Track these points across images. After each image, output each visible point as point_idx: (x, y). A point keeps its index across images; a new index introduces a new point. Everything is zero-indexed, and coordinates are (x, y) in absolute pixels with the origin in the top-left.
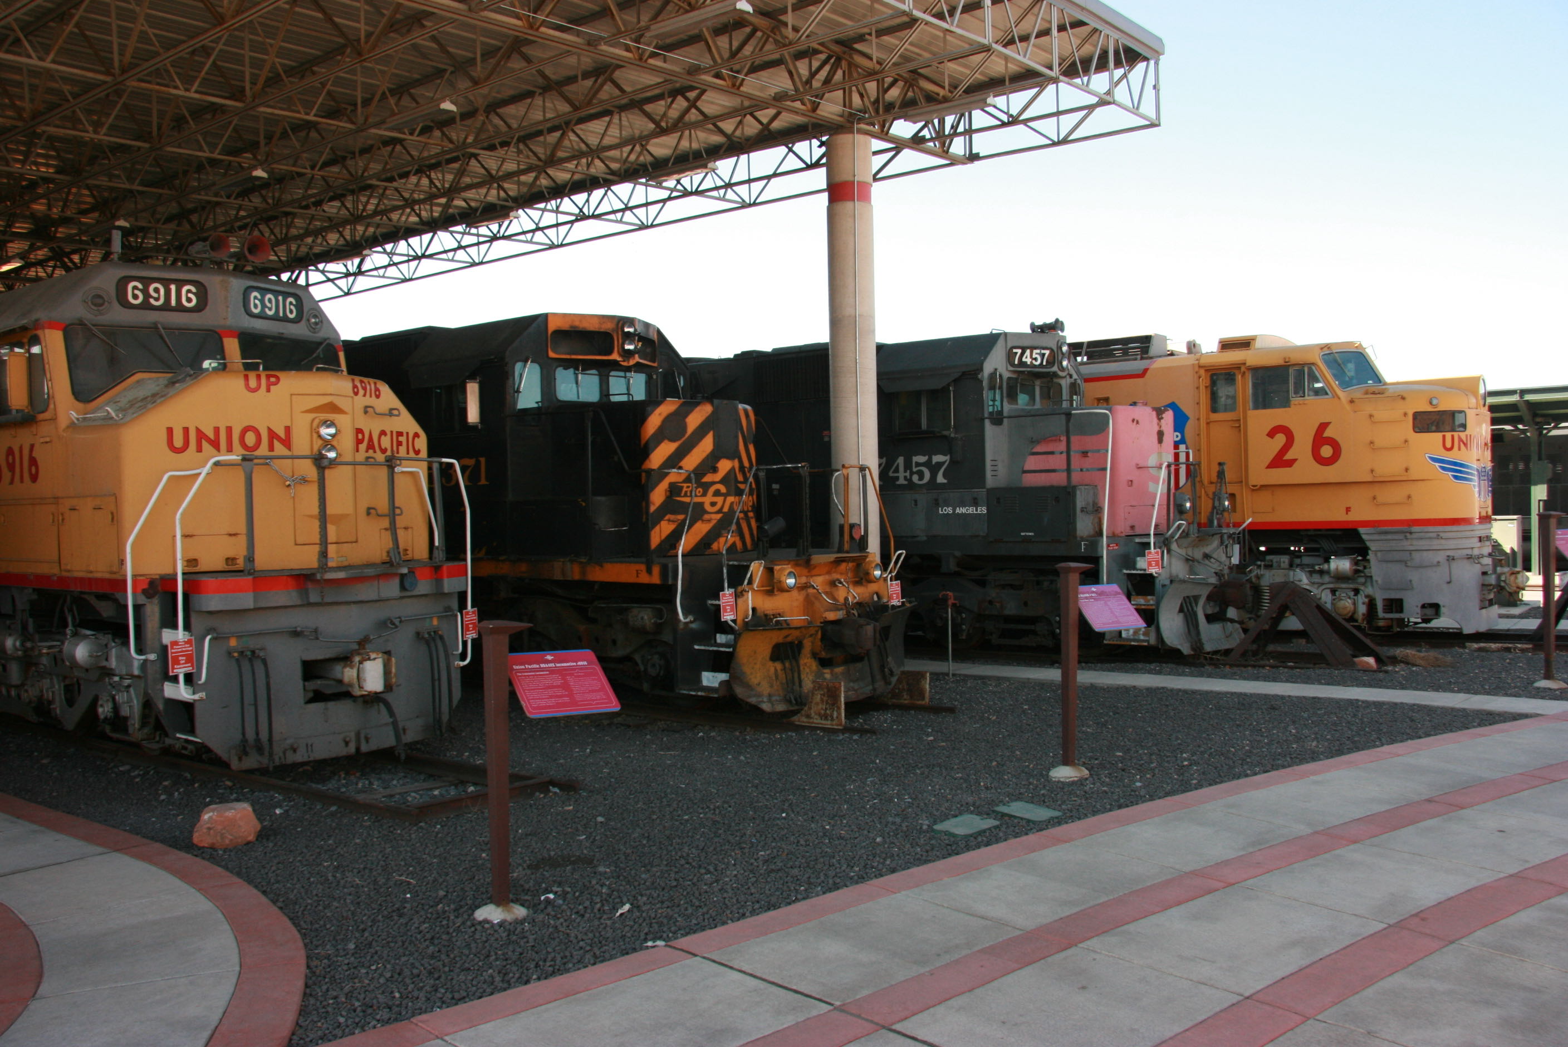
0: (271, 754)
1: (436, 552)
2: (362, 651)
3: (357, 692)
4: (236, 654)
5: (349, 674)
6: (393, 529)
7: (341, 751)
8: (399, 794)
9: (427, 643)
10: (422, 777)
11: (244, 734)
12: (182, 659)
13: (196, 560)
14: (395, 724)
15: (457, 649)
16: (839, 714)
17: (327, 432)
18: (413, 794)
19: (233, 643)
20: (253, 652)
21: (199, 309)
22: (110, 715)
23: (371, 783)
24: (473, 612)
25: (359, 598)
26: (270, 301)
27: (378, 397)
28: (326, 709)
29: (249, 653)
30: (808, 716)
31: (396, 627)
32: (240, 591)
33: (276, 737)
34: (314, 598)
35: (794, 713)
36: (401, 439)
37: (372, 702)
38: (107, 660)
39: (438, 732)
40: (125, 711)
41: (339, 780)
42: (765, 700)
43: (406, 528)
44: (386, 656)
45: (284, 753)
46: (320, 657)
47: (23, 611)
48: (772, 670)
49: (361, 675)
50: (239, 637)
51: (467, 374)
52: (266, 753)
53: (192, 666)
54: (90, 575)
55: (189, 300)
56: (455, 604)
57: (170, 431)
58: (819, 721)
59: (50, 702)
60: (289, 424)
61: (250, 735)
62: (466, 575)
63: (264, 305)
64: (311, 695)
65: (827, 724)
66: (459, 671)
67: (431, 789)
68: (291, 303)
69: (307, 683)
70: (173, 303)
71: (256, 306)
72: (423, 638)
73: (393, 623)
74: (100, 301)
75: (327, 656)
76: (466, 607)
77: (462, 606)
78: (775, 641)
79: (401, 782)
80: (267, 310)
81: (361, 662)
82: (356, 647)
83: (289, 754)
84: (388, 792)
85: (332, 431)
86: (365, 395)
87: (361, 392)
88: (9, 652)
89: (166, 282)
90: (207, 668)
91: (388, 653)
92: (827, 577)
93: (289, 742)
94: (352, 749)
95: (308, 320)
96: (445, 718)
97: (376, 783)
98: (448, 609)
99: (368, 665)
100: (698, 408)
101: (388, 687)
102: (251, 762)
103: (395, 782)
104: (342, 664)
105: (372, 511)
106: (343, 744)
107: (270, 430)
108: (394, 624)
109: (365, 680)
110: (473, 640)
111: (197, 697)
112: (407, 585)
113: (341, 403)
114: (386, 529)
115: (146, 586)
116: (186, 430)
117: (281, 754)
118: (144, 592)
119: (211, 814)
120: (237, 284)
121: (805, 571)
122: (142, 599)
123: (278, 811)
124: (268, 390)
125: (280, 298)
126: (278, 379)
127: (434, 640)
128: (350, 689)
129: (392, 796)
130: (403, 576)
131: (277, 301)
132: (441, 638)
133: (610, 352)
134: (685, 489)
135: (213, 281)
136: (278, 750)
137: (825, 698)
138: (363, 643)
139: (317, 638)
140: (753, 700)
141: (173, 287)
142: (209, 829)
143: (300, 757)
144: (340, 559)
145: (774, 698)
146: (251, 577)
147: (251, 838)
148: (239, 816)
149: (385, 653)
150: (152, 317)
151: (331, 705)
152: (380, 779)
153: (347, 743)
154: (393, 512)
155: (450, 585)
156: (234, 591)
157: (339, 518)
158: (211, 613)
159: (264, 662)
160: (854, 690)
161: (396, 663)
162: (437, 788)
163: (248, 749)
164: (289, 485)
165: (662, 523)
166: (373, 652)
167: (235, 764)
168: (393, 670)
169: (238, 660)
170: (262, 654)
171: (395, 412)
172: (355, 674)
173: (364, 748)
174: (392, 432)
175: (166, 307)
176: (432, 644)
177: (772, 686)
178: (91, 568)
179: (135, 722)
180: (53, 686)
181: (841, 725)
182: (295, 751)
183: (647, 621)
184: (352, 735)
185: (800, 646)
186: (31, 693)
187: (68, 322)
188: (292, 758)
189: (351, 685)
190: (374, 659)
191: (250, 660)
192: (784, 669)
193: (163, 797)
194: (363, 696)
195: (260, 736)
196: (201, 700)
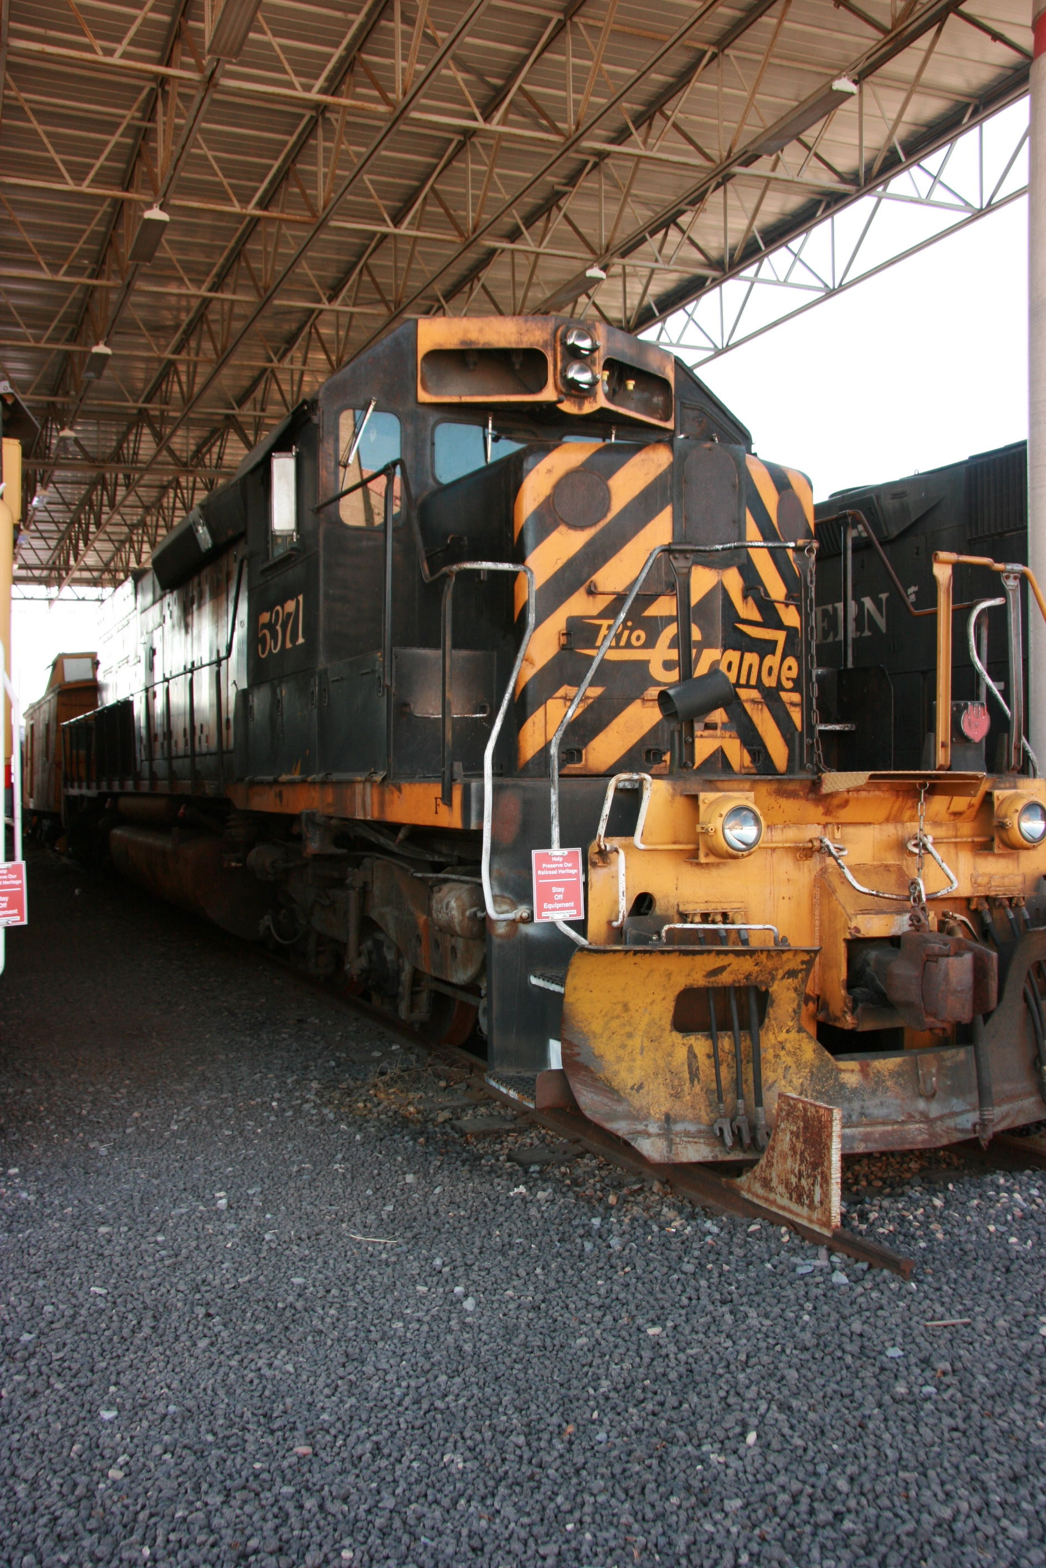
16: (826, 1195)
30: (766, 1183)
35: (737, 1169)
42: (653, 1129)
48: (681, 1054)
58: (785, 1202)
65: (801, 1214)
78: (681, 982)
92: (890, 831)
100: (638, 458)
121: (816, 812)
133: (541, 386)
134: (603, 632)
137: (800, 1146)
140: (621, 1127)
145: (679, 1127)
160: (926, 1118)
165: (550, 702)
177: (677, 1096)
181: (827, 1224)
183: (455, 913)
185: (764, 999)
192: (714, 1056)
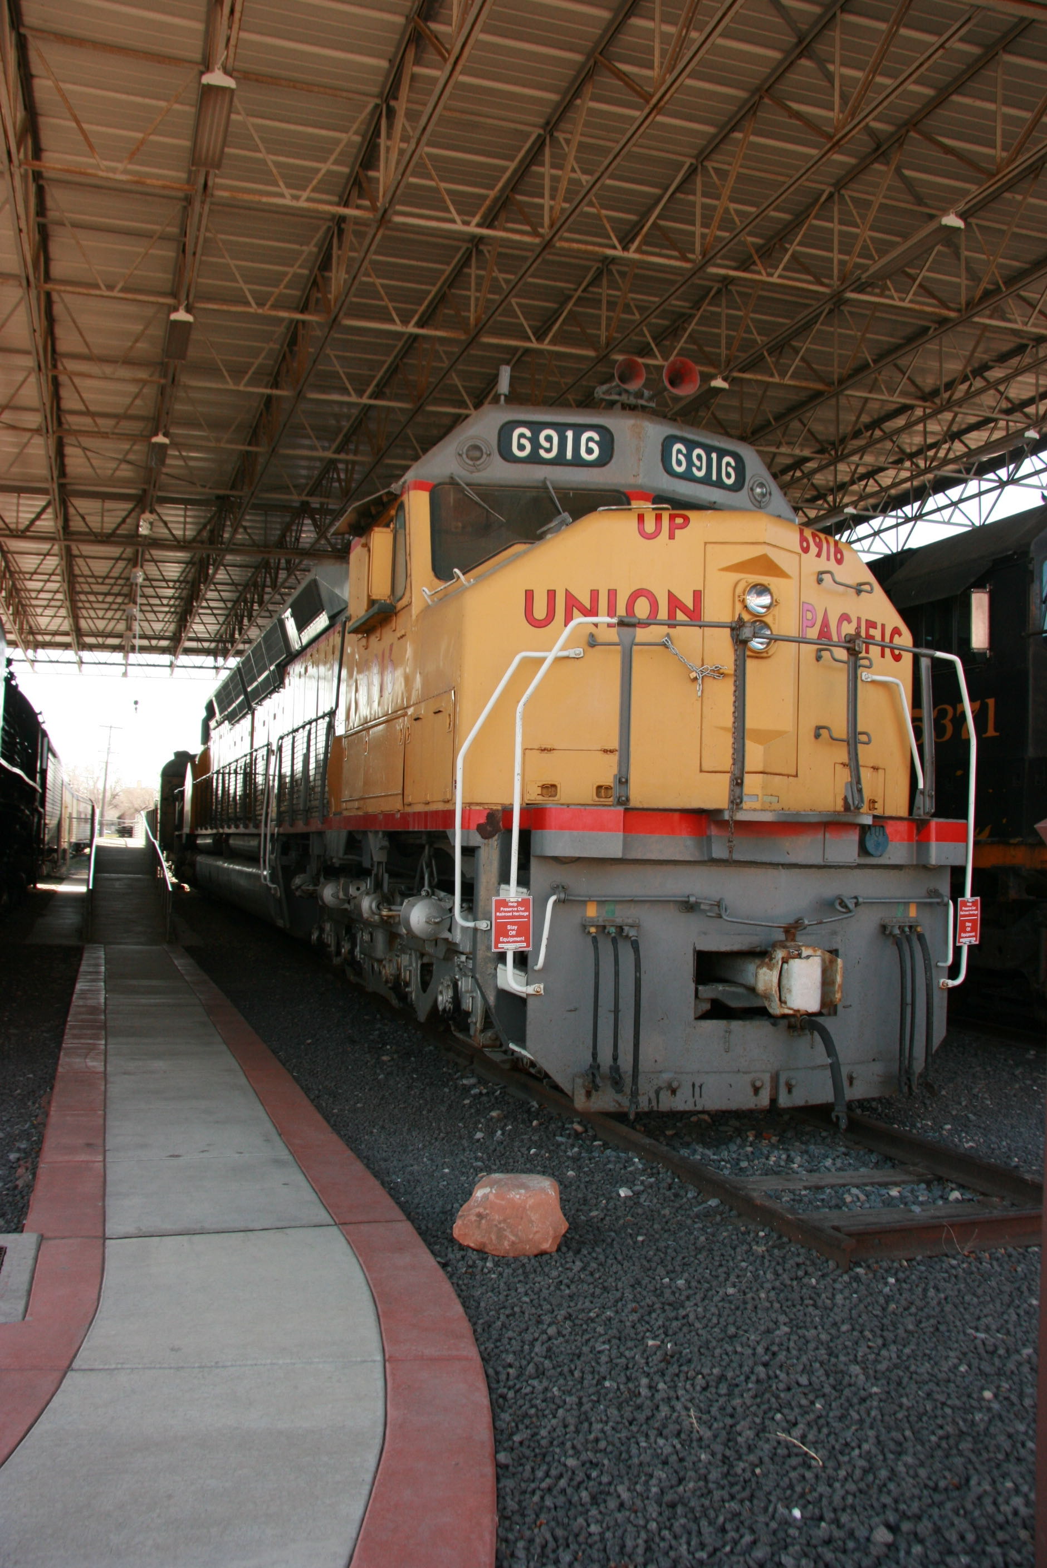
0: (635, 1094)
1: (919, 799)
2: (788, 944)
3: (776, 1009)
4: (593, 930)
5: (765, 978)
6: (854, 765)
7: (744, 1100)
8: (832, 1187)
9: (898, 943)
10: (874, 1158)
11: (595, 1055)
12: (512, 929)
13: (554, 786)
14: (835, 1068)
15: (946, 960)
17: (757, 602)
18: (855, 1191)
19: (592, 911)
20: (620, 929)
21: (602, 462)
22: (449, 1006)
23: (790, 1160)
24: (974, 903)
25: (792, 859)
26: (699, 457)
27: (839, 562)
28: (729, 1032)
29: (613, 930)
31: (850, 911)
32: (602, 828)
33: (644, 1066)
34: (719, 851)
36: (872, 632)
37: (802, 1028)
38: (450, 930)
39: (905, 1089)
40: (467, 1004)
41: (742, 1146)
43: (875, 769)
44: (827, 955)
45: (657, 1093)
46: (723, 948)
47: (379, 863)
49: (784, 982)
50: (601, 903)
51: (972, 580)
52: (628, 1090)
53: (527, 941)
54: (427, 808)
55: (590, 451)
56: (945, 888)
57: (529, 595)
59: (407, 984)
60: (700, 588)
61: (605, 1058)
62: (965, 840)
63: (690, 463)
64: (707, 1006)
66: (945, 994)
67: (886, 1185)
68: (728, 464)
69: (700, 988)
70: (569, 455)
71: (679, 463)
72: (891, 935)
73: (843, 904)
74: (477, 454)
75: (736, 948)
76: (963, 895)
77: (957, 891)
79: (839, 1163)
80: (694, 470)
81: (785, 961)
82: (782, 937)
83: (665, 1095)
84: (814, 1179)
85: (766, 600)
86: (819, 555)
87: (814, 549)
88: (365, 915)
89: (561, 428)
90: (547, 946)
91: (834, 952)
93: (666, 1076)
94: (764, 1100)
95: (752, 489)
96: (919, 1066)
97: (798, 1159)
98: (935, 893)
99: (796, 964)
101: (828, 1006)
102: (606, 1100)
103: (828, 1162)
104: (758, 962)
105: (823, 732)
106: (750, 1091)
107: (671, 597)
108: (846, 907)
109: (790, 991)
110: (971, 947)
111: (530, 990)
112: (870, 845)
113: (779, 558)
114: (844, 765)
115: (482, 820)
116: (552, 594)
117: (653, 1096)
118: (480, 828)
119: (487, 1190)
120: (655, 431)
122: (476, 839)
123: (623, 1192)
124: (672, 537)
125: (714, 456)
126: (687, 519)
127: (909, 940)
128: (766, 1004)
129: (819, 1188)
130: (864, 829)
131: (709, 460)
132: (921, 937)
135: (621, 425)
136: (646, 1088)
138: (792, 930)
139: (720, 916)
141: (570, 434)
142: (480, 1216)
143: (681, 1103)
144: (768, 799)
146: (621, 808)
147: (546, 1246)
148: (531, 1202)
149: (830, 952)
150: (538, 473)
151: (736, 1025)
152: (806, 1152)
153: (756, 1090)
154: (854, 739)
155: (939, 852)
156: (592, 829)
157: (765, 737)
158: (556, 859)
159: (635, 946)
161: (845, 968)
162: (896, 1184)
163: (598, 1080)
164: (696, 679)
166: (807, 946)
167: (580, 1102)
168: (839, 979)
169: (595, 940)
170: (632, 933)
171: (867, 587)
172: (775, 980)
173: (784, 1101)
174: (859, 619)
175: (559, 461)
176: (906, 947)
178: (429, 799)
179: (477, 1020)
180: (411, 965)
182: (674, 1092)
184: (767, 1078)
186: (388, 970)
187: (436, 482)
188: (668, 1103)
189: (767, 997)
190: (808, 957)
191: (614, 941)
193: (479, 1135)
194: (784, 1016)
195: (619, 1062)
196: (537, 995)
